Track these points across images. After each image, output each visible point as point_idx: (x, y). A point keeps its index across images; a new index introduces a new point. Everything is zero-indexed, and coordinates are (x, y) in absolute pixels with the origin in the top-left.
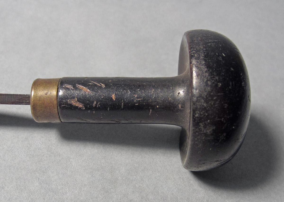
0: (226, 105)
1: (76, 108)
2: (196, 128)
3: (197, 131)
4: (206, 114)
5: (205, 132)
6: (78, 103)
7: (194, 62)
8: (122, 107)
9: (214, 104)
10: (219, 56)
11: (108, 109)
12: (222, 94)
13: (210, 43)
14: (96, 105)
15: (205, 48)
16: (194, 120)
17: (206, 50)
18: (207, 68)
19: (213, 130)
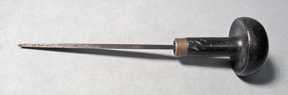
0: (262, 48)
1: (195, 50)
2: (250, 57)
3: (250, 59)
4: (255, 52)
5: (254, 59)
6: (196, 48)
7: (248, 31)
8: (215, 50)
9: (258, 48)
10: (258, 29)
11: (209, 51)
12: (260, 44)
13: (253, 24)
14: (204, 49)
15: (252, 26)
16: (250, 54)
17: (253, 27)
18: (254, 34)
19: (257, 58)
